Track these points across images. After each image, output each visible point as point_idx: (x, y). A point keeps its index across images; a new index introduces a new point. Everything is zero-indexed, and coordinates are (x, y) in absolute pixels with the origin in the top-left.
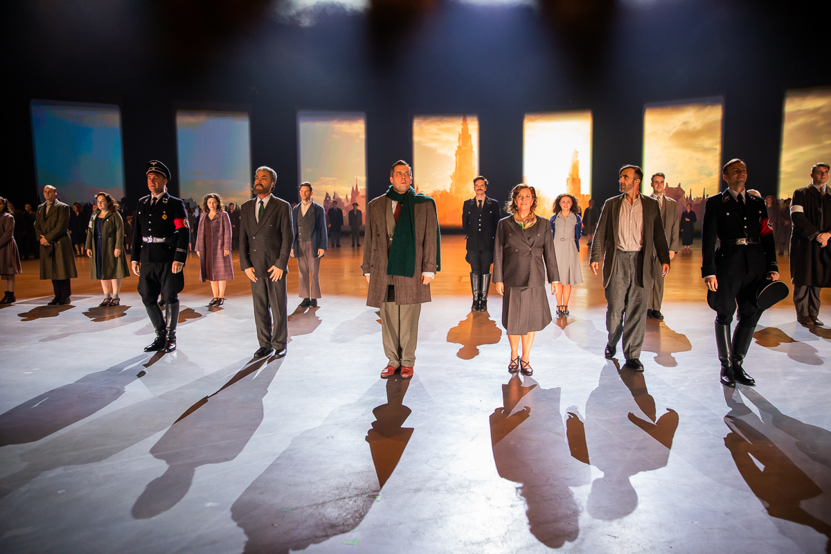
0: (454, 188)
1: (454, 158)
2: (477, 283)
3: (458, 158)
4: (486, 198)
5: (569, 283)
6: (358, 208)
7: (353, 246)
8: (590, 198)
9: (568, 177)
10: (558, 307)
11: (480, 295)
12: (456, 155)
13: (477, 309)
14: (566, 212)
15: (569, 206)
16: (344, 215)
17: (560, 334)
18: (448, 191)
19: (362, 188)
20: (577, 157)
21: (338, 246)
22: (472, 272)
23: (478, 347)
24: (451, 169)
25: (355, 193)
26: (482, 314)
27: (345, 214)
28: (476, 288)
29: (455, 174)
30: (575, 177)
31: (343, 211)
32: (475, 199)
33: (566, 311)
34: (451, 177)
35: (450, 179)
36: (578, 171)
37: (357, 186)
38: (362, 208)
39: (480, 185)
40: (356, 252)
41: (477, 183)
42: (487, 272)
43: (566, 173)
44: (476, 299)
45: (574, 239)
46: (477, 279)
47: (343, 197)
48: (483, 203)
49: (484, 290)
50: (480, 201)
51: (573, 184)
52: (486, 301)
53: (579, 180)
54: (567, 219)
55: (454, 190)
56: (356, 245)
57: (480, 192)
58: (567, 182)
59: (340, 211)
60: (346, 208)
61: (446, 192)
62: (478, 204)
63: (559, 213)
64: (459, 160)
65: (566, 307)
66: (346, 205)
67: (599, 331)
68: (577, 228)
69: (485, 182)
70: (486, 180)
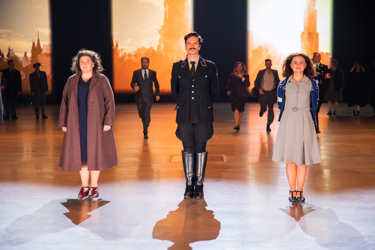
0: (162, 45)
1: (163, 7)
2: (190, 163)
3: (167, 8)
4: (200, 60)
5: (304, 162)
6: (41, 69)
7: (37, 117)
8: (330, 56)
9: (303, 31)
10: (291, 192)
11: (195, 179)
12: (165, 4)
13: (192, 196)
14: (298, 75)
15: (303, 67)
16: (23, 78)
17: (294, 227)
18: (156, 49)
19: (46, 43)
20: (314, 6)
21: (15, 118)
22: (185, 150)
23: (191, 245)
24: (158, 22)
25: (36, 49)
26: (197, 202)
27: (24, 76)
28: (190, 169)
29: (164, 28)
30: (312, 30)
31: (22, 73)
32: (186, 60)
33: (301, 198)
34: (159, 31)
35: (158, 34)
36: (315, 23)
37: (38, 41)
38: (46, 67)
39: (192, 42)
40: (41, 126)
41: (189, 40)
42: (203, 150)
43: (300, 27)
44: (190, 183)
45: (309, 109)
46: (190, 159)
47: (20, 55)
48: (196, 65)
49: (199, 172)
50: (193, 63)
51: (309, 40)
52: (202, 186)
53: (317, 35)
54: (300, 84)
55: (162, 47)
56: (40, 117)
57: (193, 52)
58: (302, 37)
59: (18, 74)
60: (25, 69)
61: (153, 51)
62: (190, 66)
63: (290, 78)
64: (169, 10)
65: (301, 192)
66: (25, 65)
67: (342, 223)
68: (313, 95)
69: (199, 40)
70: (199, 37)
